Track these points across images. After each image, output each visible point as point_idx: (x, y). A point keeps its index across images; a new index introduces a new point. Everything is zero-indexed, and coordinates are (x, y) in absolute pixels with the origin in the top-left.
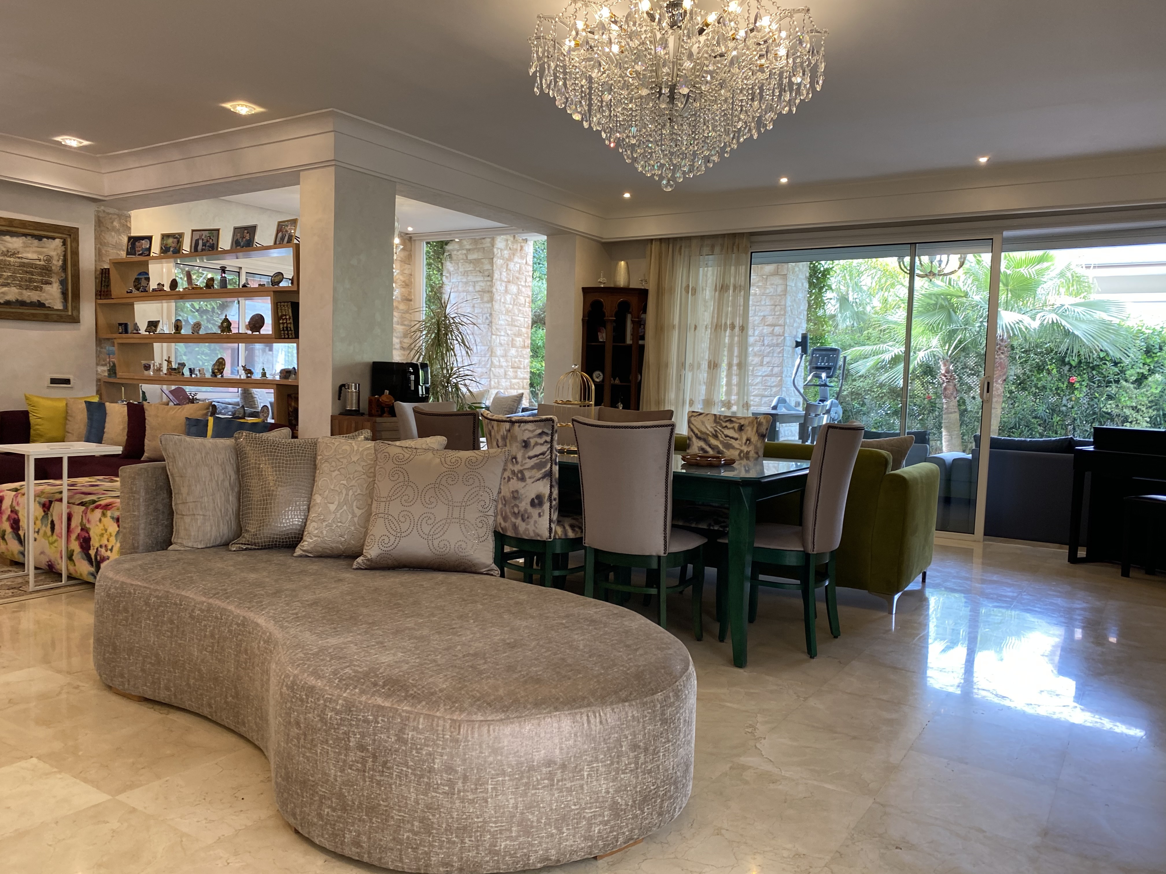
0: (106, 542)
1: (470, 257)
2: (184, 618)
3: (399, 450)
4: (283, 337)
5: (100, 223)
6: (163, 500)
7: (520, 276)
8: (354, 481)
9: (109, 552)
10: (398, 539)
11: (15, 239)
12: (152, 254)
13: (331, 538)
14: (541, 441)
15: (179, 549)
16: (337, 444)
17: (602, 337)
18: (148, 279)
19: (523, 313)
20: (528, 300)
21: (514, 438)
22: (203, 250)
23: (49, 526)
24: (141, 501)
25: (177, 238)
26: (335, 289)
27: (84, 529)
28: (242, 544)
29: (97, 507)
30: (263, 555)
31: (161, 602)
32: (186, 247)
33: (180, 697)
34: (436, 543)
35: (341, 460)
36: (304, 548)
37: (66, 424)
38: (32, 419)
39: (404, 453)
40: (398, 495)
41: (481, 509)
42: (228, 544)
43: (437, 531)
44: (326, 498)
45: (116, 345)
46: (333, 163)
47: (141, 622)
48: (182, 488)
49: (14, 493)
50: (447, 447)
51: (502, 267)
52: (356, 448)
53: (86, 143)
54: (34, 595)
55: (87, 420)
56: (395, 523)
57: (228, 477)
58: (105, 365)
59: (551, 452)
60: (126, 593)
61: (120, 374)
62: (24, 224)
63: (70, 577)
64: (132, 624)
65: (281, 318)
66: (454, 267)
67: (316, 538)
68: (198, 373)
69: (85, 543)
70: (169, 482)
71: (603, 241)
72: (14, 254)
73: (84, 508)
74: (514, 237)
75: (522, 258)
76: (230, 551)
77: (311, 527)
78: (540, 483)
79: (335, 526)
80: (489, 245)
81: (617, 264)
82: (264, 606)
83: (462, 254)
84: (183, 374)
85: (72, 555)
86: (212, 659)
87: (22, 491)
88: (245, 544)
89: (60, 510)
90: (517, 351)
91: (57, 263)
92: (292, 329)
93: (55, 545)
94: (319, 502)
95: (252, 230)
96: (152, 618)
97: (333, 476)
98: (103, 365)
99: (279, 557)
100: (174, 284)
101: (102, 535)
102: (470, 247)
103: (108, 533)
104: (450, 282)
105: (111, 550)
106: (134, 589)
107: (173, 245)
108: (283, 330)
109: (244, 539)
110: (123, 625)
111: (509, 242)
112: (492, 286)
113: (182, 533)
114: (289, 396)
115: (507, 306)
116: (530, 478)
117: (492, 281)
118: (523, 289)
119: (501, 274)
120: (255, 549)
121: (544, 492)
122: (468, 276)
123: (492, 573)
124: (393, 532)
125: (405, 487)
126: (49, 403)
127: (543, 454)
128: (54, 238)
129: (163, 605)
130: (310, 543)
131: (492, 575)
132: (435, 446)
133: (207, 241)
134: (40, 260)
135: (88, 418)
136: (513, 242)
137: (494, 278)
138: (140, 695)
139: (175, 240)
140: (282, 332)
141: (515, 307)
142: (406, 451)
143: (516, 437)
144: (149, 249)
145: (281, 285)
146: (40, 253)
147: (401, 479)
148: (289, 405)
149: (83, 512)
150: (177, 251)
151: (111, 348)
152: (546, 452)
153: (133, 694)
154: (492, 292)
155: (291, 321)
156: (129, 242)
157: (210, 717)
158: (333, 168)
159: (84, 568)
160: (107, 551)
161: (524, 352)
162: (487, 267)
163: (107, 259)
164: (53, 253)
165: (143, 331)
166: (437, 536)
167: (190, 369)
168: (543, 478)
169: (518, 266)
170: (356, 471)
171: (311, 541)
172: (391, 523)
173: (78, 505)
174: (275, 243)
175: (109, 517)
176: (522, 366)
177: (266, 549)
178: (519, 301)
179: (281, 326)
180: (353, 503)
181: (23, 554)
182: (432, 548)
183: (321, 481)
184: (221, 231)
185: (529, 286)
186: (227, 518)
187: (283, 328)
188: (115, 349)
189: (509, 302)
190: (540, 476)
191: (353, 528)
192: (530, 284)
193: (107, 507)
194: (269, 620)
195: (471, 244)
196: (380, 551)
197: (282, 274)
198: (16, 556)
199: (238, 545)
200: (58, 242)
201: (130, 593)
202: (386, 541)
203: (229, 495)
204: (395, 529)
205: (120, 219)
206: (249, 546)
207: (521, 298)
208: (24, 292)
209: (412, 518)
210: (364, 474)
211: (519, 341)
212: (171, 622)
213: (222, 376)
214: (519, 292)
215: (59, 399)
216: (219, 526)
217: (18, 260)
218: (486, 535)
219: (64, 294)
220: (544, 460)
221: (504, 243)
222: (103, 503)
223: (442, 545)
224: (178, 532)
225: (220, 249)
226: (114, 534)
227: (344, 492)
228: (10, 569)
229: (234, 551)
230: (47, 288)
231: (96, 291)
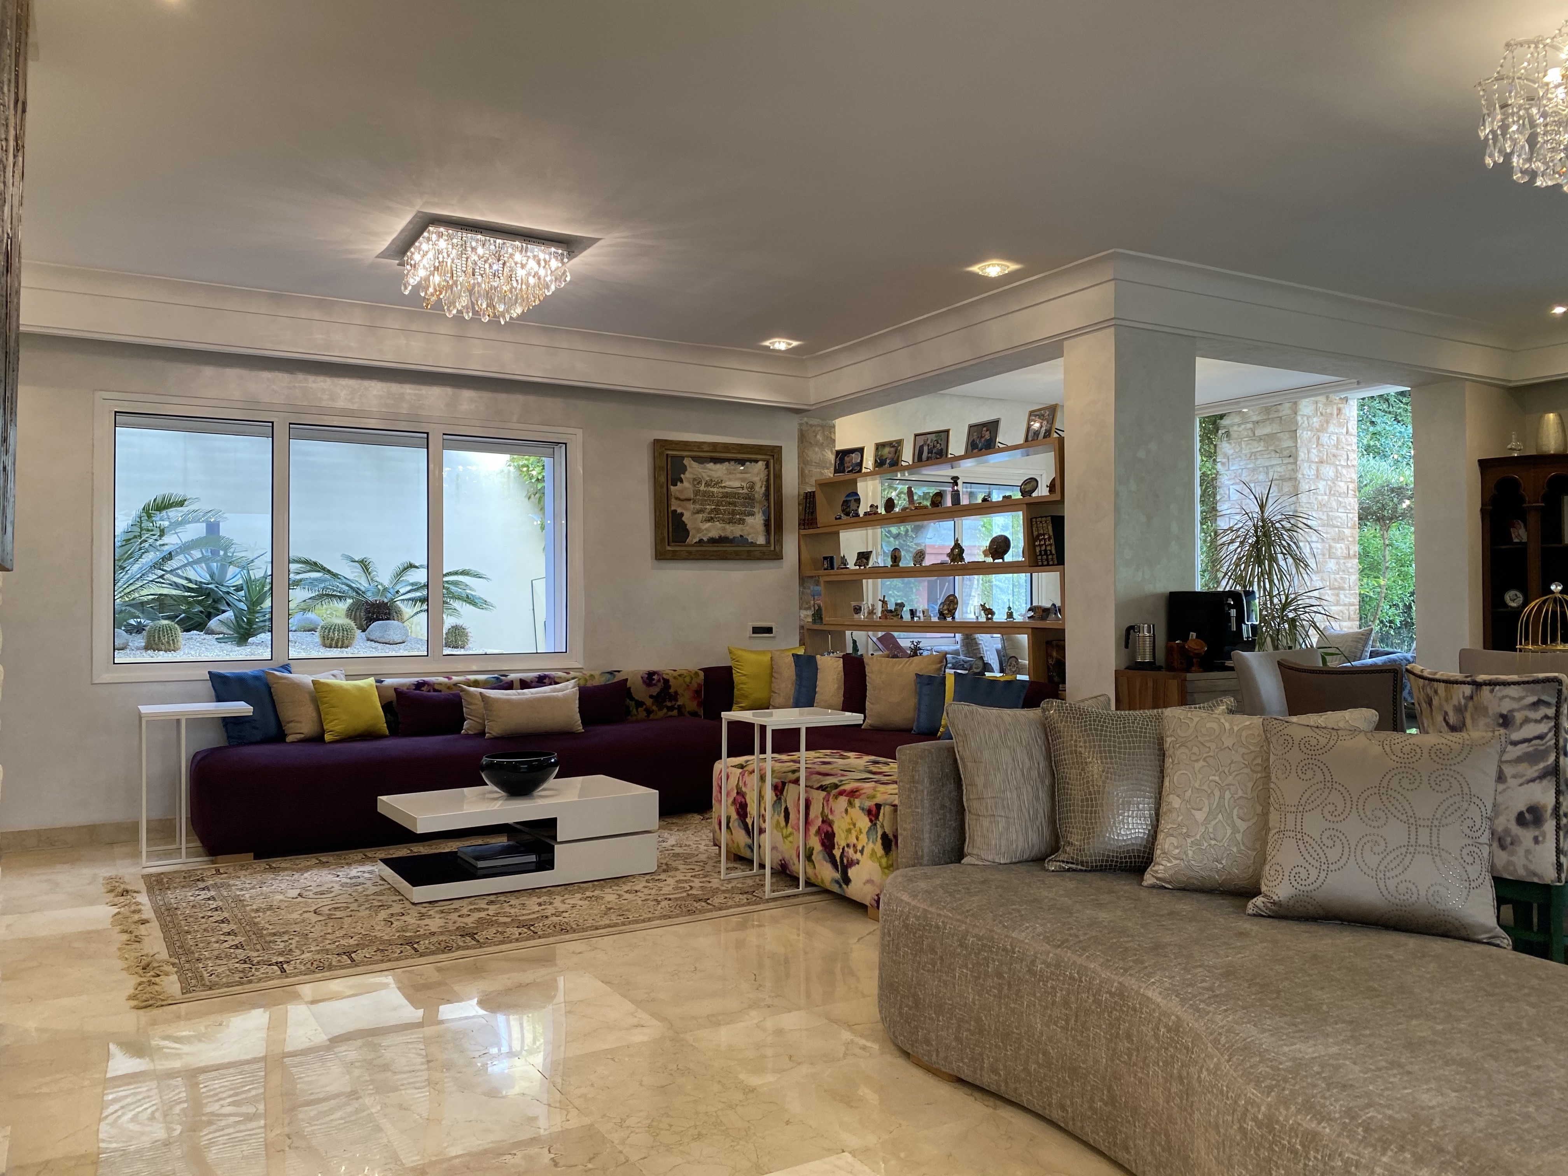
0: (855, 841)
1: (1259, 432)
2: (1019, 972)
3: (1308, 732)
4: (1040, 563)
5: (802, 438)
6: (950, 792)
7: (1338, 452)
8: (1231, 778)
9: (859, 854)
10: (1323, 875)
11: (718, 466)
12: (864, 470)
13: (1201, 862)
14: (1539, 714)
15: (976, 863)
16: (1196, 719)
17: (1520, 534)
18: (858, 501)
19: (1345, 507)
20: (1351, 486)
21: (1481, 710)
22: (928, 459)
23: (783, 814)
24: (925, 793)
25: (894, 446)
26: (1117, 494)
27: (826, 821)
28: (1063, 862)
29: (841, 793)
30: (1094, 879)
31: (983, 945)
32: (907, 456)
33: (1012, 1086)
34: (1391, 884)
35: (1208, 744)
36: (1159, 876)
37: (771, 682)
38: (735, 676)
39: (1318, 737)
40: (1316, 804)
41: (1468, 831)
42: (1044, 860)
43: (1392, 865)
44: (1189, 801)
45: (822, 583)
46: (1113, 322)
47: (954, 970)
48: (976, 778)
49: (740, 770)
50: (1380, 727)
51: (1310, 441)
52: (1227, 726)
53: (795, 343)
54: (772, 905)
55: (794, 677)
56: (1316, 847)
57: (1036, 765)
58: (809, 608)
59: (1557, 735)
60: (932, 926)
61: (826, 619)
62: (727, 447)
63: (808, 883)
64: (941, 971)
65: (1037, 538)
66: (1233, 448)
67: (1178, 862)
68: (921, 615)
69: (828, 840)
70: (959, 770)
71: (1511, 385)
72: (718, 483)
73: (825, 793)
74: (1327, 398)
75: (1340, 425)
76: (1048, 870)
77: (1166, 843)
78: (1536, 787)
79: (1206, 844)
80: (1288, 412)
81: (1541, 418)
82: (1149, 970)
83: (1245, 429)
84: (902, 617)
85: (812, 854)
86: (1067, 1039)
87: (750, 768)
88: (1068, 862)
89: (795, 795)
90: (1338, 564)
91: (760, 489)
92: (1054, 552)
93: (790, 839)
94: (1177, 806)
95: (993, 426)
96: (970, 966)
97: (1197, 769)
98: (806, 609)
99: (1124, 886)
100: (890, 504)
101: (849, 831)
102: (1259, 418)
103: (857, 828)
104: (1229, 470)
105: (862, 852)
106: (943, 922)
107: (890, 456)
108: (1041, 554)
109: (1066, 856)
110: (928, 971)
111: (1319, 405)
112: (1295, 471)
113: (978, 840)
114: (1049, 643)
115: (1320, 498)
116: (1514, 777)
117: (1295, 463)
118: (1344, 471)
119: (1309, 452)
120: (1081, 870)
121: (1542, 802)
122: (1256, 459)
123: (1498, 942)
124: (1314, 862)
125: (1327, 791)
126: (753, 657)
127: (1541, 737)
128: (756, 461)
129: (987, 949)
130: (1166, 869)
131: (1498, 946)
132: (1361, 725)
133: (934, 446)
134: (743, 488)
135: (797, 675)
136: (1325, 405)
137: (1300, 459)
138: (951, 1072)
139: (893, 449)
140: (1039, 557)
141: (1332, 499)
142: (1320, 733)
143: (1486, 709)
144: (861, 464)
145: (1034, 495)
146: (743, 480)
147: (1319, 777)
148: (1049, 655)
149: (824, 799)
150: (895, 463)
151: (816, 588)
152: (1546, 734)
153: (944, 1070)
154: (1296, 479)
155: (1052, 541)
156: (836, 457)
157: (1062, 1125)
158: (1112, 329)
159: (827, 873)
160: (856, 852)
161: (1350, 565)
162: (1289, 443)
163: (812, 481)
164: (756, 479)
165: (851, 565)
166: (1393, 873)
167: (911, 611)
168: (1542, 776)
169: (1334, 437)
170: (1232, 762)
171: (1169, 865)
172: (1309, 848)
173: (818, 789)
174: (1026, 440)
175: (857, 808)
176: (1346, 586)
177: (1097, 871)
178: (1338, 488)
179: (1038, 549)
180: (1232, 812)
181: (751, 848)
182: (1385, 893)
183: (1175, 776)
184: (951, 433)
185: (1353, 466)
186: (1038, 823)
187: (1040, 551)
188: (821, 588)
189: (1323, 492)
190: (1536, 774)
191: (1235, 850)
192: (1355, 463)
193: (853, 794)
194: (1168, 994)
195: (1259, 414)
196: (1293, 891)
197: (1037, 481)
198: (742, 850)
199: (1058, 863)
200: (761, 465)
201: (937, 927)
202: (1304, 875)
203: (1037, 789)
204: (1317, 857)
205: (823, 432)
206: (1074, 866)
207: (1342, 484)
208: (727, 526)
209: (1344, 841)
210: (1246, 766)
211: (1340, 548)
212: (1000, 975)
213: (953, 618)
214: (1338, 476)
215: (763, 652)
216: (1027, 833)
217: (721, 490)
218: (1482, 877)
219: (767, 524)
220: (1543, 748)
221: (1313, 407)
222: (848, 787)
223: (1402, 888)
224: (972, 839)
225: (950, 456)
226: (865, 831)
227: (1217, 794)
228: (736, 866)
229: (1053, 871)
230: (749, 520)
231: (800, 519)
